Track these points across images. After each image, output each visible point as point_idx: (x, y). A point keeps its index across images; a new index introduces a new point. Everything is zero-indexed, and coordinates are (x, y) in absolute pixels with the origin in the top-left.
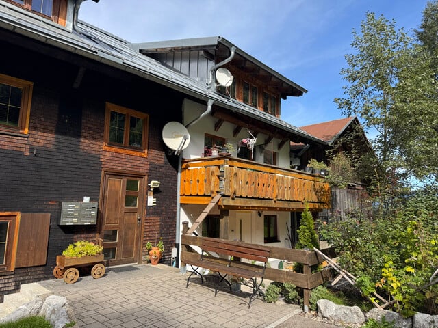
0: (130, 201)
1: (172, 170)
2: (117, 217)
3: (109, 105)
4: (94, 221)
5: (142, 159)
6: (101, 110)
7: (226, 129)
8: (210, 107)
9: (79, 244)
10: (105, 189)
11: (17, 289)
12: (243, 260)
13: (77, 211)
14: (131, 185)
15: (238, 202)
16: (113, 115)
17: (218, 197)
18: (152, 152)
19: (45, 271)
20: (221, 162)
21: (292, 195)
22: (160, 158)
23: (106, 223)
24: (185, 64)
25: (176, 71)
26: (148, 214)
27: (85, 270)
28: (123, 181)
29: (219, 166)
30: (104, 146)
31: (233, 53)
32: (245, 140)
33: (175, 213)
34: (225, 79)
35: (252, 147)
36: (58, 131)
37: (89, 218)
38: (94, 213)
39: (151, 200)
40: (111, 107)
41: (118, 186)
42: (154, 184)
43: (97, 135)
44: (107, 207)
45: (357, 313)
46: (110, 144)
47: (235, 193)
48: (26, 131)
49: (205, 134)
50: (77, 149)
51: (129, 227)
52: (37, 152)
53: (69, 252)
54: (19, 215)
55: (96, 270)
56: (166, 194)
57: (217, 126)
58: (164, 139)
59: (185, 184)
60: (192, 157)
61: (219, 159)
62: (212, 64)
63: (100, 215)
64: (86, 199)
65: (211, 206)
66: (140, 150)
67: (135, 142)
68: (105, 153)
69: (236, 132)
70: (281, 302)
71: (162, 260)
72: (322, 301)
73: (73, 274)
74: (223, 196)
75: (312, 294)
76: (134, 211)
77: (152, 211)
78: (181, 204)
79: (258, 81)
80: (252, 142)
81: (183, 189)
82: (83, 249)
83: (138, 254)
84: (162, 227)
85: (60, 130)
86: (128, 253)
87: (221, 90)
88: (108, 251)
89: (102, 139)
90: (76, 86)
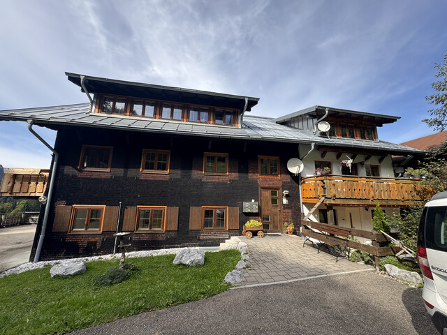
0: (274, 201)
1: (295, 184)
2: (268, 209)
3: (259, 156)
4: (257, 211)
5: (278, 180)
6: (256, 159)
7: (330, 156)
8: (313, 147)
9: (251, 221)
10: (261, 196)
11: (229, 238)
12: (336, 236)
13: (250, 206)
14: (274, 193)
15: (338, 202)
16: (262, 161)
17: (323, 198)
18: (283, 175)
19: (239, 232)
20: (323, 178)
21: (389, 196)
22: (288, 178)
23: (263, 212)
24: (301, 123)
25: (296, 128)
26: (284, 208)
27: (255, 233)
28: (269, 191)
29: (322, 181)
30: (259, 176)
31: (327, 112)
32: (344, 162)
33: (300, 208)
34: (325, 127)
35: (350, 165)
36: (239, 172)
37: (255, 210)
38: (257, 207)
39: (285, 201)
40: (260, 157)
41: (267, 194)
42: (286, 192)
43: (255, 171)
44: (263, 204)
45: (415, 277)
46: (262, 174)
47: (334, 196)
48: (228, 173)
49: (315, 162)
50: (247, 178)
51: (275, 214)
52: (232, 181)
53: (248, 224)
54: (228, 207)
55: (260, 233)
56: (294, 197)
57: (323, 156)
58: (288, 168)
59: (304, 192)
60: (308, 176)
61: (321, 176)
62: (315, 121)
63: (260, 208)
64: (253, 201)
65: (319, 204)
66: (277, 175)
67: (273, 172)
68: (259, 178)
69: (338, 157)
70: (362, 263)
71: (294, 233)
72: (387, 265)
73: (250, 234)
74: (326, 198)
75: (381, 260)
76: (277, 207)
77: (285, 207)
78: (303, 203)
79: (353, 121)
80: (349, 162)
81: (303, 194)
82: (253, 223)
83: (281, 229)
84: (293, 216)
85: (240, 171)
86: (276, 227)
87: (323, 134)
88: (266, 226)
89: (257, 172)
90: (244, 151)
